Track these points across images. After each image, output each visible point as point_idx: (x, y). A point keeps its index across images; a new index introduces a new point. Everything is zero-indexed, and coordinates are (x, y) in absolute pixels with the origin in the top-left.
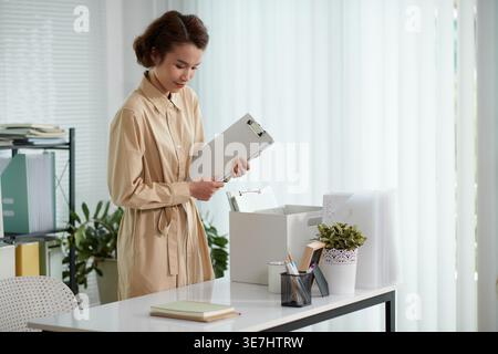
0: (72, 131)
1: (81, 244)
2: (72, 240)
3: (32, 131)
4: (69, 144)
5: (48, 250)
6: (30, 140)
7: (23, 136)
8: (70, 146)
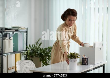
0: (27, 28)
1: (29, 54)
2: (27, 53)
3: (19, 28)
4: (27, 31)
5: (22, 55)
6: (19, 30)
7: (17, 29)
8: (27, 32)
